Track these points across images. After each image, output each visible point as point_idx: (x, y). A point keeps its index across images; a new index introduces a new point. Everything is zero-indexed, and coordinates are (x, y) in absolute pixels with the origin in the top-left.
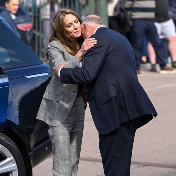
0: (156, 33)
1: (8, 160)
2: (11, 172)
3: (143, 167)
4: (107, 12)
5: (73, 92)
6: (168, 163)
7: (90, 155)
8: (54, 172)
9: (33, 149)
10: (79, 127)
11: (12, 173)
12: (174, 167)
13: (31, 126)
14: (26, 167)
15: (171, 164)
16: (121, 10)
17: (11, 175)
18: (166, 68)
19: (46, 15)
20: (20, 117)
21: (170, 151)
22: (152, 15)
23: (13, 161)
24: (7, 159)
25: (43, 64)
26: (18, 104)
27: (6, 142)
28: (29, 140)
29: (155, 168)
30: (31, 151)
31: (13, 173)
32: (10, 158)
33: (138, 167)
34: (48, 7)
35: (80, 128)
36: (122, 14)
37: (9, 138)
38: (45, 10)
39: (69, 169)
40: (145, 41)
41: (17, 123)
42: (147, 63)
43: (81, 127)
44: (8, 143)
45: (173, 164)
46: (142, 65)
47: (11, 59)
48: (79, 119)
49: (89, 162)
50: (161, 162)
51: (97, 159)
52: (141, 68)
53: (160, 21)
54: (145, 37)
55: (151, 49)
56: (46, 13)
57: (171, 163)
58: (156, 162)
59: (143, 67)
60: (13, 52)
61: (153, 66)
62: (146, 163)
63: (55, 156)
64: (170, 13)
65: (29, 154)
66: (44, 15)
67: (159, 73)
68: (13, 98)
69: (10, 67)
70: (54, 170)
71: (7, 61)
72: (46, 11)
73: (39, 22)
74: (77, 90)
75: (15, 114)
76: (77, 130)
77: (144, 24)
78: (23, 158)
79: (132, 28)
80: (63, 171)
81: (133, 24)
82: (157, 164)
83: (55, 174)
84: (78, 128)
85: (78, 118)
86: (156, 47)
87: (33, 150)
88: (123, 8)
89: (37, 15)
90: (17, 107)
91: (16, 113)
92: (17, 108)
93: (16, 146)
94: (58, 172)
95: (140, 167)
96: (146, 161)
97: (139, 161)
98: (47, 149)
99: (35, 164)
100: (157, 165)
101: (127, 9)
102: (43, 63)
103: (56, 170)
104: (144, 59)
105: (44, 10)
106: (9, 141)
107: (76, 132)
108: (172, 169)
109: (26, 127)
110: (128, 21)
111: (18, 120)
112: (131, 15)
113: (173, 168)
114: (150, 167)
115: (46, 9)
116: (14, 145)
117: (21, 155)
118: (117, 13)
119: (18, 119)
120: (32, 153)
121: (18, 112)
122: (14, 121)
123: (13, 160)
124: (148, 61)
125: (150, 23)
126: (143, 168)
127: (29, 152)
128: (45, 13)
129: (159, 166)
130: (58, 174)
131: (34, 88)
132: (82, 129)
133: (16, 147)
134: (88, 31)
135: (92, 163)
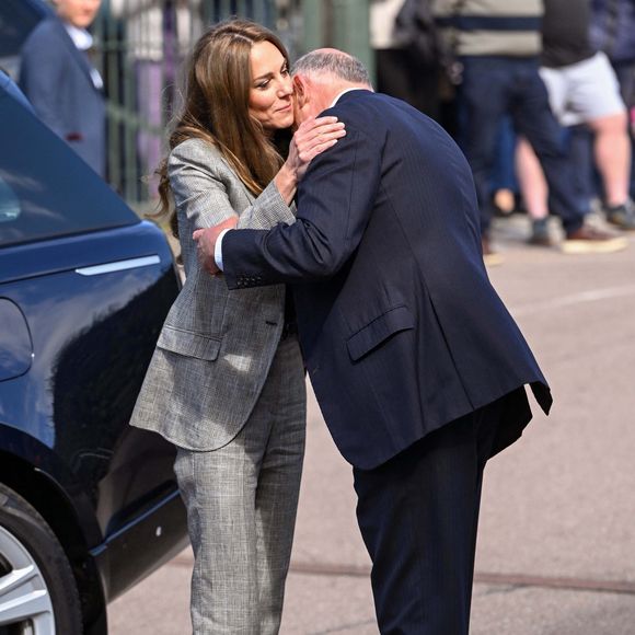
0: (546, 106)
1: (16, 576)
2: (29, 620)
3: (507, 591)
4: (368, 34)
5: (267, 322)
6: (599, 572)
7: (315, 551)
8: (197, 615)
9: (108, 536)
10: (287, 449)
11: (31, 623)
12: (620, 588)
13: (99, 449)
14: (85, 600)
15: (607, 578)
16: (420, 24)
17: (27, 633)
18: (585, 230)
19: (148, 46)
20: (57, 418)
21: (604, 530)
22: (529, 42)
23: (36, 579)
24: (14, 572)
25: (139, 226)
26: (53, 370)
27: (10, 510)
28: (95, 502)
29: (552, 592)
30: (102, 541)
31: (37, 622)
32: (26, 569)
33: (490, 592)
34: (155, 17)
35: (293, 454)
36: (423, 41)
37: (20, 497)
38: (144, 28)
39: (251, 604)
40: (508, 136)
41: (49, 440)
42: (516, 215)
43: (295, 449)
44: (18, 513)
45: (616, 578)
46: (498, 224)
47: (21, 206)
48: (286, 422)
49: (314, 579)
50: (572, 572)
51: (341, 567)
52: (494, 234)
53: (558, 64)
54: (506, 123)
55: (528, 164)
56: (147, 38)
57: (610, 574)
58: (556, 571)
59: (501, 231)
60: (29, 182)
61: (539, 225)
62: (520, 576)
63: (199, 557)
64: (596, 34)
65: (95, 553)
66: (141, 45)
67: (558, 250)
68: (32, 350)
69: (18, 235)
70: (194, 610)
71: (9, 214)
72: (148, 29)
73: (121, 74)
74: (281, 315)
75: (39, 407)
76: (279, 462)
77: (503, 75)
78: (72, 567)
79: (458, 89)
80: (229, 613)
81: (464, 74)
82: (560, 579)
83: (198, 623)
84: (283, 453)
85: (285, 418)
86: (546, 157)
87: (109, 539)
88: (427, 18)
89: (113, 44)
90: (47, 383)
91: (44, 404)
92: (48, 386)
93: (45, 523)
94: (210, 616)
95: (498, 591)
96: (518, 570)
97: (494, 570)
98: (158, 532)
99: (117, 589)
100: (557, 583)
101: (441, 22)
102: (140, 221)
103: (203, 610)
104: (505, 200)
105: (140, 27)
106: (19, 506)
107: (276, 467)
108: (614, 597)
109: (82, 452)
110: (444, 63)
111: (52, 431)
112: (456, 43)
113: (618, 592)
114: (534, 589)
115: (148, 25)
116: (38, 520)
117: (65, 558)
118: (405, 36)
119: (51, 424)
120: (103, 547)
121: (50, 400)
122: (36, 435)
123: (36, 575)
124: (520, 206)
125: (523, 71)
126: (508, 595)
127: (95, 546)
128: (144, 39)
129: (566, 587)
130: (210, 622)
131: (107, 313)
132: (299, 457)
133: (45, 528)
134: (306, 101)
135: (324, 580)
